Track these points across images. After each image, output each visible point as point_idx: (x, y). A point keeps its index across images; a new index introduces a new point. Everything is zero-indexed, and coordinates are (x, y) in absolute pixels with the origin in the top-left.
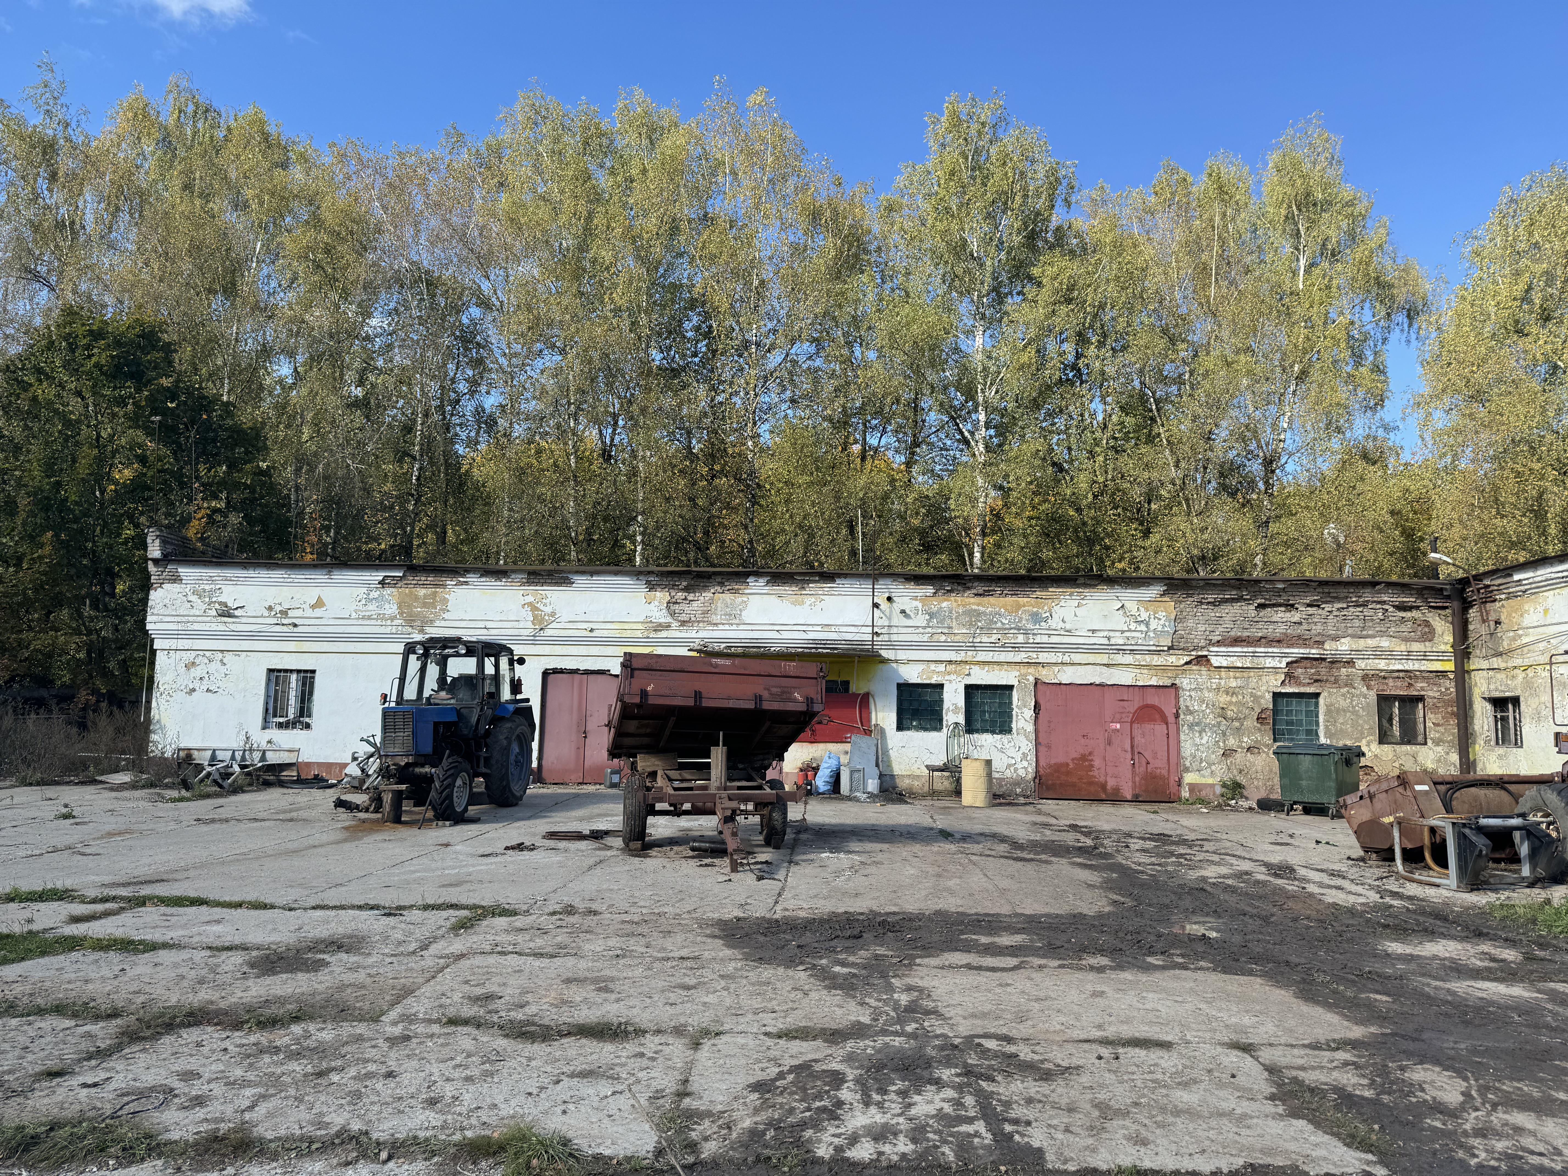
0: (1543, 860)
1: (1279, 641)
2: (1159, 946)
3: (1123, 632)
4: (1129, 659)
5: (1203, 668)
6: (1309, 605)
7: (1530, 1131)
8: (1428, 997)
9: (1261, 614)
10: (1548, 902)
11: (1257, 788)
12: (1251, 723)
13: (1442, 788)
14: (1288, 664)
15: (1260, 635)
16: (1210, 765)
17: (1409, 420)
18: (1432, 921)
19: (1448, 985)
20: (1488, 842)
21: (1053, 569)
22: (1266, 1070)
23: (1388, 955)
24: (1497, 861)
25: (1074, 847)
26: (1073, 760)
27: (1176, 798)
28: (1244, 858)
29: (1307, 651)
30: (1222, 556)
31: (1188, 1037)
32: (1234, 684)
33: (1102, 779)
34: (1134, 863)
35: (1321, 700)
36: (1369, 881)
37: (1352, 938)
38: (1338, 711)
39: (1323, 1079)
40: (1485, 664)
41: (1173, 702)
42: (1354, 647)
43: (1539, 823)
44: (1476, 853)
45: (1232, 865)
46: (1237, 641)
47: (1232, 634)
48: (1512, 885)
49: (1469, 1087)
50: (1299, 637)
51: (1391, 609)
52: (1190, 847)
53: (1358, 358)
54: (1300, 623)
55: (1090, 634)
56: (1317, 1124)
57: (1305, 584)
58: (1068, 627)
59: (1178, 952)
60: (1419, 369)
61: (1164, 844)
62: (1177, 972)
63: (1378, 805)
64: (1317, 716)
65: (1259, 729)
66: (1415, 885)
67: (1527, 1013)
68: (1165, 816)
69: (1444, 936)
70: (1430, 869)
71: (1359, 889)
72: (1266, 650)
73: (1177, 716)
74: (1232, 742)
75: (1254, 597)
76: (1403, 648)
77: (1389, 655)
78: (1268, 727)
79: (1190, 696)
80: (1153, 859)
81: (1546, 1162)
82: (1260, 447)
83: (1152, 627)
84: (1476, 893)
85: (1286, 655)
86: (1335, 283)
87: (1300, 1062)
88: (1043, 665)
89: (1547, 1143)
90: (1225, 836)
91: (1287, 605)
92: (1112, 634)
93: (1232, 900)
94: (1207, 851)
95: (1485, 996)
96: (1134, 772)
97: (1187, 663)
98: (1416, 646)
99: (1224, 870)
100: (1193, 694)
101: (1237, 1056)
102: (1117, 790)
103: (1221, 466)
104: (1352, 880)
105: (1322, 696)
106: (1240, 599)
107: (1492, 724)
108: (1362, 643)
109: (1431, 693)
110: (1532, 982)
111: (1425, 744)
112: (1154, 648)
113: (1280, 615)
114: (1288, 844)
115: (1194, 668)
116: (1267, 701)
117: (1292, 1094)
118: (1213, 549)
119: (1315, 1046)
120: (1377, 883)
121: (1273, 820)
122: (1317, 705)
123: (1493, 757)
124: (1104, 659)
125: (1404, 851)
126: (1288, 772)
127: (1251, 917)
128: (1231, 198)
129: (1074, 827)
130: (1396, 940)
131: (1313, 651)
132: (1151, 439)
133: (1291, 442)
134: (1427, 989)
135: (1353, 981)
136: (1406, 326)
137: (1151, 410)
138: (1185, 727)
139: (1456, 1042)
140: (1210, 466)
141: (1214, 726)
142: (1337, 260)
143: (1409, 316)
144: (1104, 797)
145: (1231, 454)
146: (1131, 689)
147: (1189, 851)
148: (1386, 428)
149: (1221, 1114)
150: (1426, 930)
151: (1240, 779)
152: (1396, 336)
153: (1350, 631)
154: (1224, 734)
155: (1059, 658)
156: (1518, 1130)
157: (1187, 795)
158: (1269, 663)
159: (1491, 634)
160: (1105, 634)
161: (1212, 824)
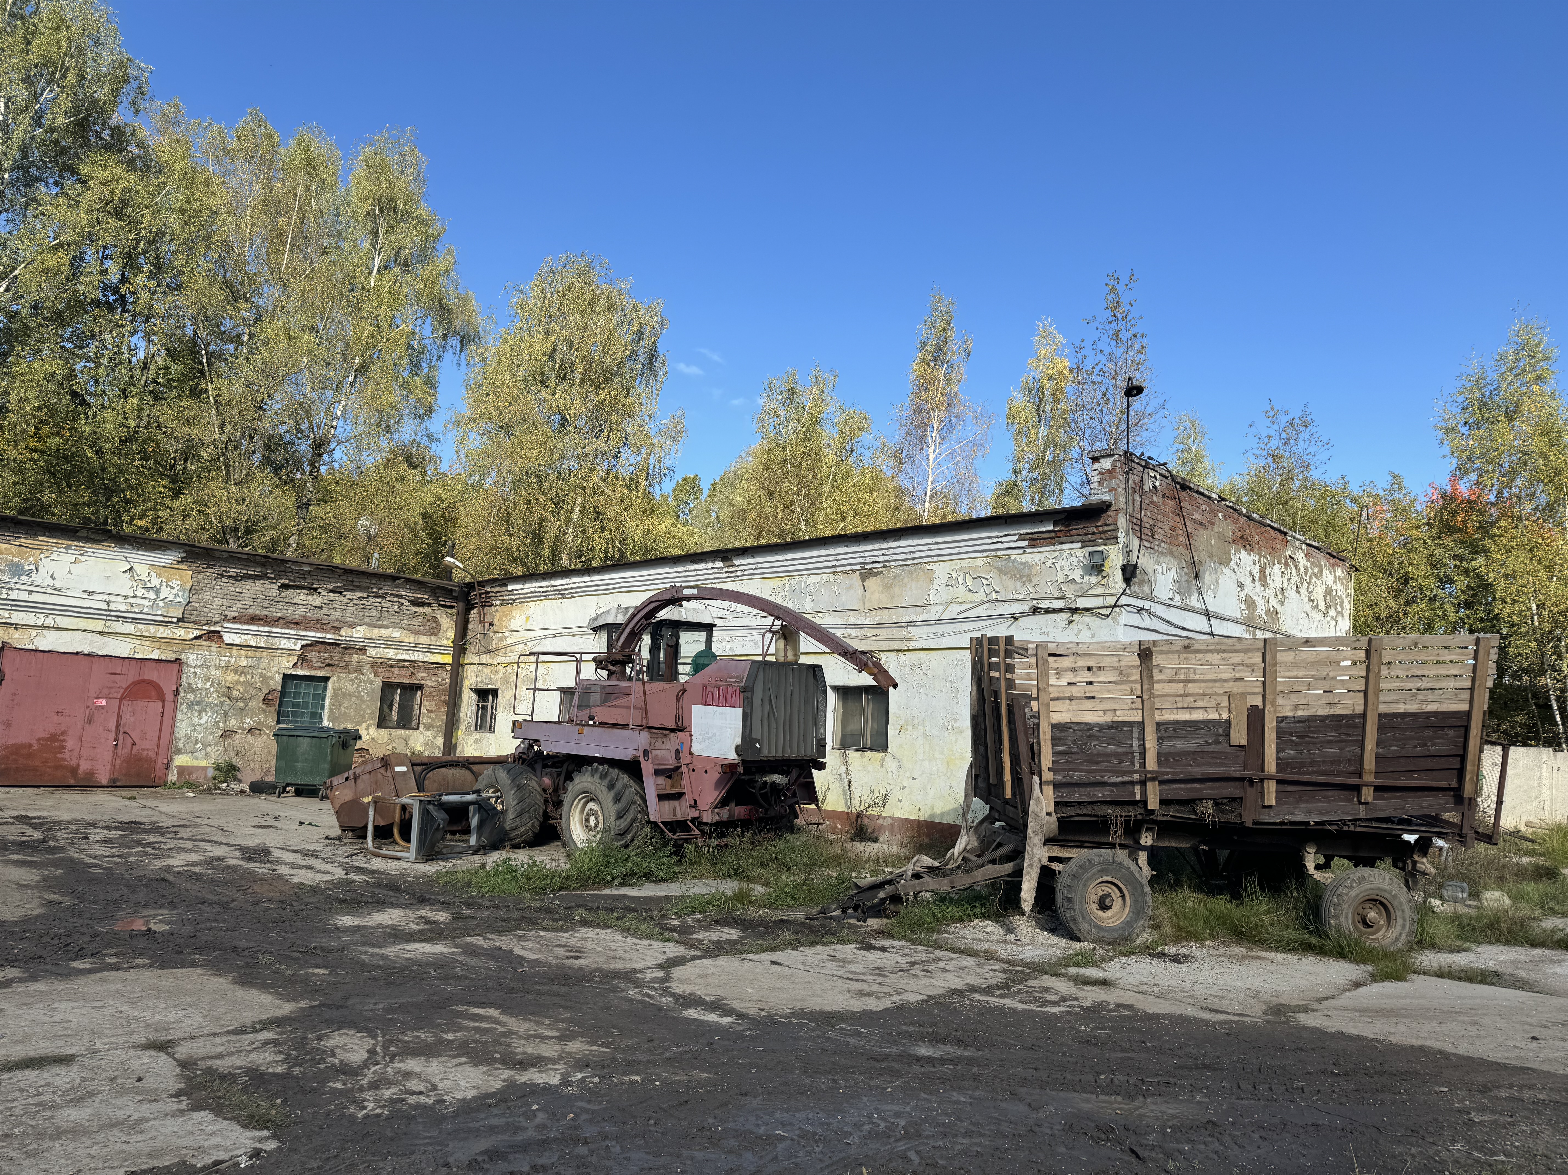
0: (487, 830)
1: (297, 623)
2: (91, 948)
3: (127, 597)
4: (129, 628)
5: (213, 644)
6: (331, 591)
7: (416, 1074)
8: (363, 964)
9: (283, 594)
10: (483, 866)
11: (252, 770)
12: (256, 704)
13: (418, 769)
14: (303, 646)
15: (279, 615)
16: (205, 746)
17: (449, 435)
18: (385, 892)
19: (383, 951)
20: (447, 817)
21: (53, 514)
22: (179, 1065)
23: (337, 929)
24: (453, 833)
25: (14, 843)
26: (39, 740)
27: (161, 782)
28: (221, 843)
29: (323, 635)
30: (256, 531)
31: (98, 1046)
32: (244, 663)
33: (74, 763)
34: (90, 856)
35: (330, 684)
36: (340, 859)
37: (308, 916)
38: (344, 695)
39: (239, 1063)
40: (476, 660)
41: (175, 678)
42: (368, 635)
43: (489, 798)
44: (435, 826)
45: (205, 851)
46: (254, 619)
47: (251, 611)
48: (460, 854)
49: (375, 1045)
50: (318, 621)
51: (407, 603)
52: (163, 835)
53: (415, 367)
54: (321, 608)
55: (85, 596)
56: (218, 1112)
57: (331, 571)
58: (57, 584)
59: (113, 951)
60: (464, 391)
61: (132, 833)
62: (106, 974)
63: (361, 784)
64: (324, 700)
65: (264, 710)
66: (379, 859)
67: (442, 967)
68: (144, 802)
69: (393, 905)
70: (397, 844)
71: (328, 867)
72: (283, 631)
73: (176, 693)
74: (233, 723)
75: (278, 577)
76: (412, 640)
77: (397, 645)
78: (273, 708)
79: (195, 673)
80: (114, 850)
81: (422, 1099)
82: (311, 427)
83: (162, 596)
84: (429, 863)
85: (302, 638)
86: (404, 290)
87: (219, 1050)
88: (16, 627)
89: (427, 1082)
90: (206, 821)
91: (310, 589)
92: (112, 598)
93: (193, 888)
94: (182, 838)
95: (411, 956)
96: (115, 755)
97: (196, 638)
98: (423, 639)
99: (194, 857)
100: (198, 671)
101: (150, 1056)
102: (91, 774)
103: (269, 439)
104: (324, 859)
105: (331, 680)
106: (263, 577)
107: (475, 712)
108: (376, 632)
109: (430, 683)
110: (453, 939)
111: (418, 728)
112: (161, 618)
113: (301, 597)
114: (271, 827)
115: (204, 643)
116: (276, 682)
117: (202, 1086)
118: (246, 522)
119: (241, 1031)
120: (346, 860)
121: (264, 803)
122: (325, 688)
123: (471, 741)
124: (99, 626)
125: (376, 828)
126: (285, 755)
127: (210, 904)
128: (317, 175)
129: (22, 819)
130: (348, 914)
131: (329, 636)
132: (197, 394)
133: (342, 429)
134: (363, 957)
135: (298, 959)
136: (458, 349)
137: (201, 363)
138: (184, 706)
139: (375, 1004)
140: (256, 437)
141: (216, 705)
142: (408, 271)
143: (462, 342)
144: (72, 782)
145: (282, 429)
146: (127, 661)
147: (161, 839)
148: (430, 437)
149: (112, 1125)
150: (378, 902)
151: (236, 761)
152: (448, 356)
153: (366, 620)
154: (226, 714)
155: (40, 620)
156: (407, 1075)
157: (175, 778)
158: (284, 644)
159: (485, 634)
160: (105, 597)
161: (195, 809)
